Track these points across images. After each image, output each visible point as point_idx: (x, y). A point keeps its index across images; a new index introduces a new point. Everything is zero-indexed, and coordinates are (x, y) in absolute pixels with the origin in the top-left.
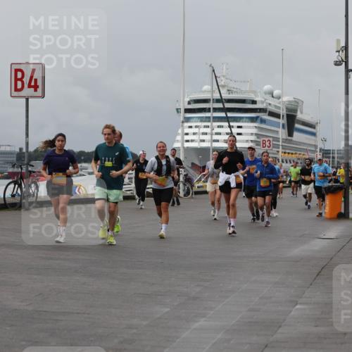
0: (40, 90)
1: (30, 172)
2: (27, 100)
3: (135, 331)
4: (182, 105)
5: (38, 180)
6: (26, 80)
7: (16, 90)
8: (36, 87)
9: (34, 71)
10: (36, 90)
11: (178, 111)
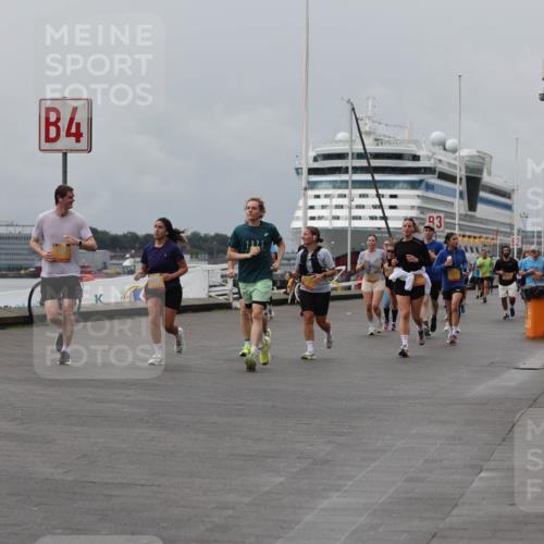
0: (84, 139)
2: (65, 155)
3: (230, 512)
4: (304, 162)
5: (82, 278)
6: (63, 124)
7: (48, 140)
8: (78, 136)
9: (75, 110)
10: (78, 141)
11: (298, 171)
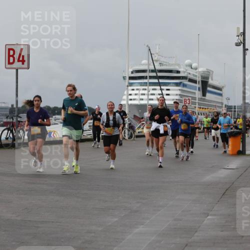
0: (26, 63)
1: (19, 121)
2: (17, 70)
4: (127, 74)
6: (16, 56)
7: (9, 63)
8: (23, 62)
11: (124, 78)
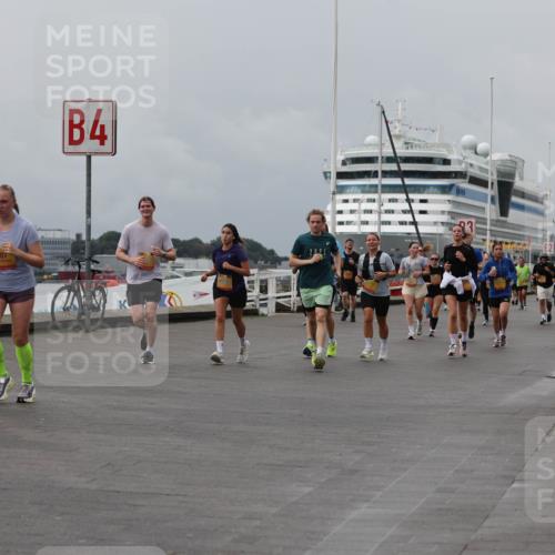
0: (108, 142)
1: (93, 271)
2: (89, 158)
3: (258, 523)
4: (332, 166)
5: (105, 284)
6: (87, 127)
7: (72, 142)
8: (102, 138)
9: (99, 112)
10: (102, 143)
11: (326, 175)
